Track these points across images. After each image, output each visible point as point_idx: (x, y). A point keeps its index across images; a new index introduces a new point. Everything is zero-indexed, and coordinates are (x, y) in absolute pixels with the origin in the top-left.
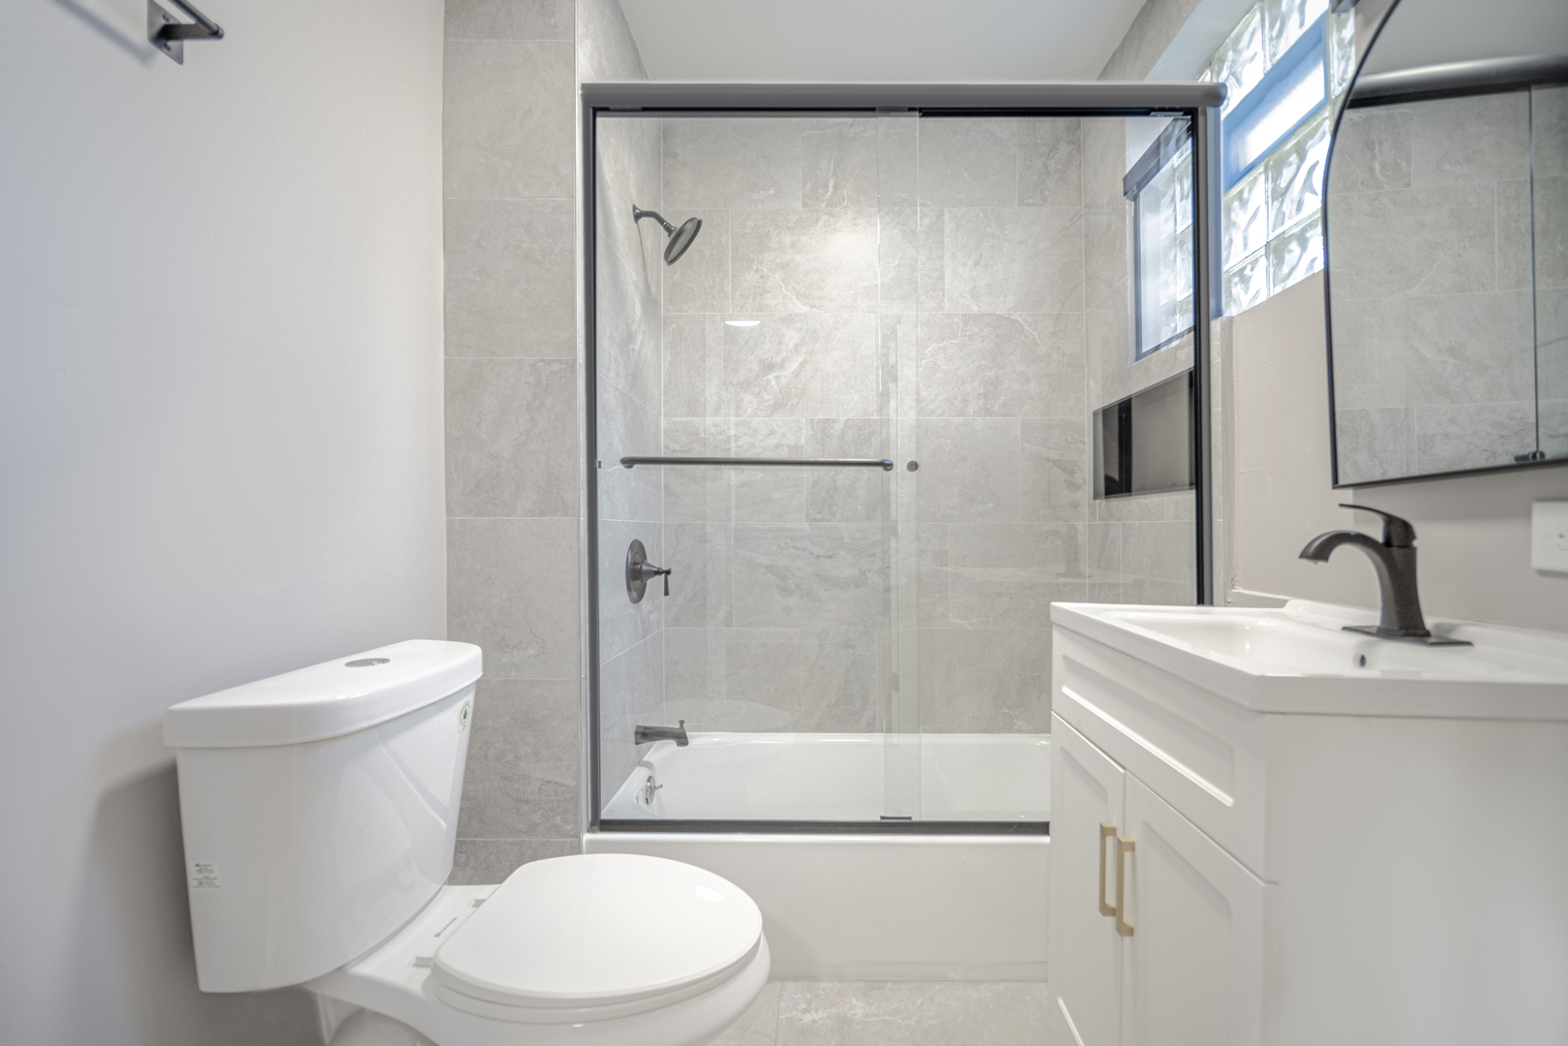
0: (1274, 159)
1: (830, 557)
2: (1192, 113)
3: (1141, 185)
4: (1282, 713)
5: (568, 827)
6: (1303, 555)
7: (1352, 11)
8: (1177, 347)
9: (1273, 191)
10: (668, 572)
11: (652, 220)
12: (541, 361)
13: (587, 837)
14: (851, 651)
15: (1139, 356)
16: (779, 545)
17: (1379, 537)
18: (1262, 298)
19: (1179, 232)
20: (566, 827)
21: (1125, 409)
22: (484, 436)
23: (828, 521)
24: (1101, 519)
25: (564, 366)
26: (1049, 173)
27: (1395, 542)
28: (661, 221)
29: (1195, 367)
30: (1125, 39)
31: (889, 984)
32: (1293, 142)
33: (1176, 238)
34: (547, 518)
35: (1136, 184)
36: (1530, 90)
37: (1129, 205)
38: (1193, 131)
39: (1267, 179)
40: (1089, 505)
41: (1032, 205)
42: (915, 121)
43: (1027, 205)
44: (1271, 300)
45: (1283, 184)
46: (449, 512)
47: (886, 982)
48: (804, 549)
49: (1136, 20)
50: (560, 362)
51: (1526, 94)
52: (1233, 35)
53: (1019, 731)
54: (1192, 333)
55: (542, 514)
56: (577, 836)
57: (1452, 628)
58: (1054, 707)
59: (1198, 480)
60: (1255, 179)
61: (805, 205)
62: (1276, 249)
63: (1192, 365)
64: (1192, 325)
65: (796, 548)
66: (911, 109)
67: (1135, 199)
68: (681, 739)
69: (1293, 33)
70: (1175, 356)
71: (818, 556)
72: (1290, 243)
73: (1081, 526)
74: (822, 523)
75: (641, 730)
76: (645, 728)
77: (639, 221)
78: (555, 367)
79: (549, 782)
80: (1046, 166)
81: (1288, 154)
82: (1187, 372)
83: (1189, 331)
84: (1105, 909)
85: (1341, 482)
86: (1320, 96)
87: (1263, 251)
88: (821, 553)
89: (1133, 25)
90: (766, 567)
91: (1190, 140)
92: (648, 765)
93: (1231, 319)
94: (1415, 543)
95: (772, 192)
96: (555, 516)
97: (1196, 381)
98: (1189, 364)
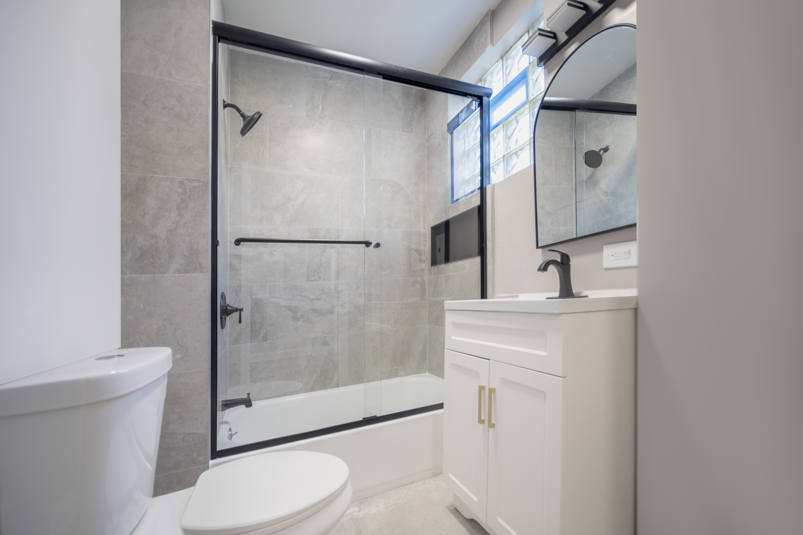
0: (505, 122)
1: (318, 300)
2: (480, 98)
3: (454, 128)
4: (567, 313)
5: (201, 459)
6: (539, 270)
7: (543, 67)
8: (472, 197)
9: (506, 135)
10: (241, 310)
11: (234, 110)
12: (187, 179)
13: (211, 462)
14: (328, 347)
15: (453, 202)
16: (293, 295)
17: (559, 260)
18: (501, 179)
19: (466, 150)
20: (199, 459)
21: (447, 224)
22: (147, 224)
23: (317, 281)
24: (434, 275)
25: (201, 184)
26: (413, 118)
27: (565, 263)
28: (239, 110)
29: (481, 204)
30: (448, 64)
31: (369, 498)
32: (514, 116)
33: (465, 153)
34: (189, 274)
35: (453, 126)
36: (575, 111)
37: (449, 136)
38: (481, 105)
39: (504, 130)
40: (428, 269)
41: (407, 132)
42: (380, 80)
43: (405, 131)
44: (505, 180)
45: (509, 133)
46: (123, 273)
47: (367, 498)
48: (305, 296)
49: (454, 56)
50: (199, 181)
51: (574, 112)
52: (490, 70)
53: (401, 376)
54: (479, 190)
55: (186, 272)
56: (207, 463)
57: (580, 293)
58: (446, 347)
59: (482, 252)
60: (499, 130)
61: (307, 116)
62: (506, 159)
63: (479, 203)
64: (479, 186)
65: (302, 296)
66: (379, 74)
67: (452, 133)
68: (248, 403)
69: (514, 74)
70: (471, 201)
71: (312, 300)
72: (512, 156)
73: (426, 278)
74: (315, 282)
75: (224, 403)
76: (226, 401)
77: (226, 109)
78: (196, 184)
79: (189, 434)
80: (413, 115)
81: (512, 121)
82: (477, 207)
83: (478, 189)
84: (481, 422)
85: (539, 246)
86: (524, 99)
87: (502, 159)
88: (314, 298)
89: (452, 58)
90: (286, 307)
91: (479, 108)
92: (226, 423)
93: (494, 185)
94: (570, 263)
95: (291, 106)
96: (195, 273)
97: (481, 210)
98: (478, 203)
